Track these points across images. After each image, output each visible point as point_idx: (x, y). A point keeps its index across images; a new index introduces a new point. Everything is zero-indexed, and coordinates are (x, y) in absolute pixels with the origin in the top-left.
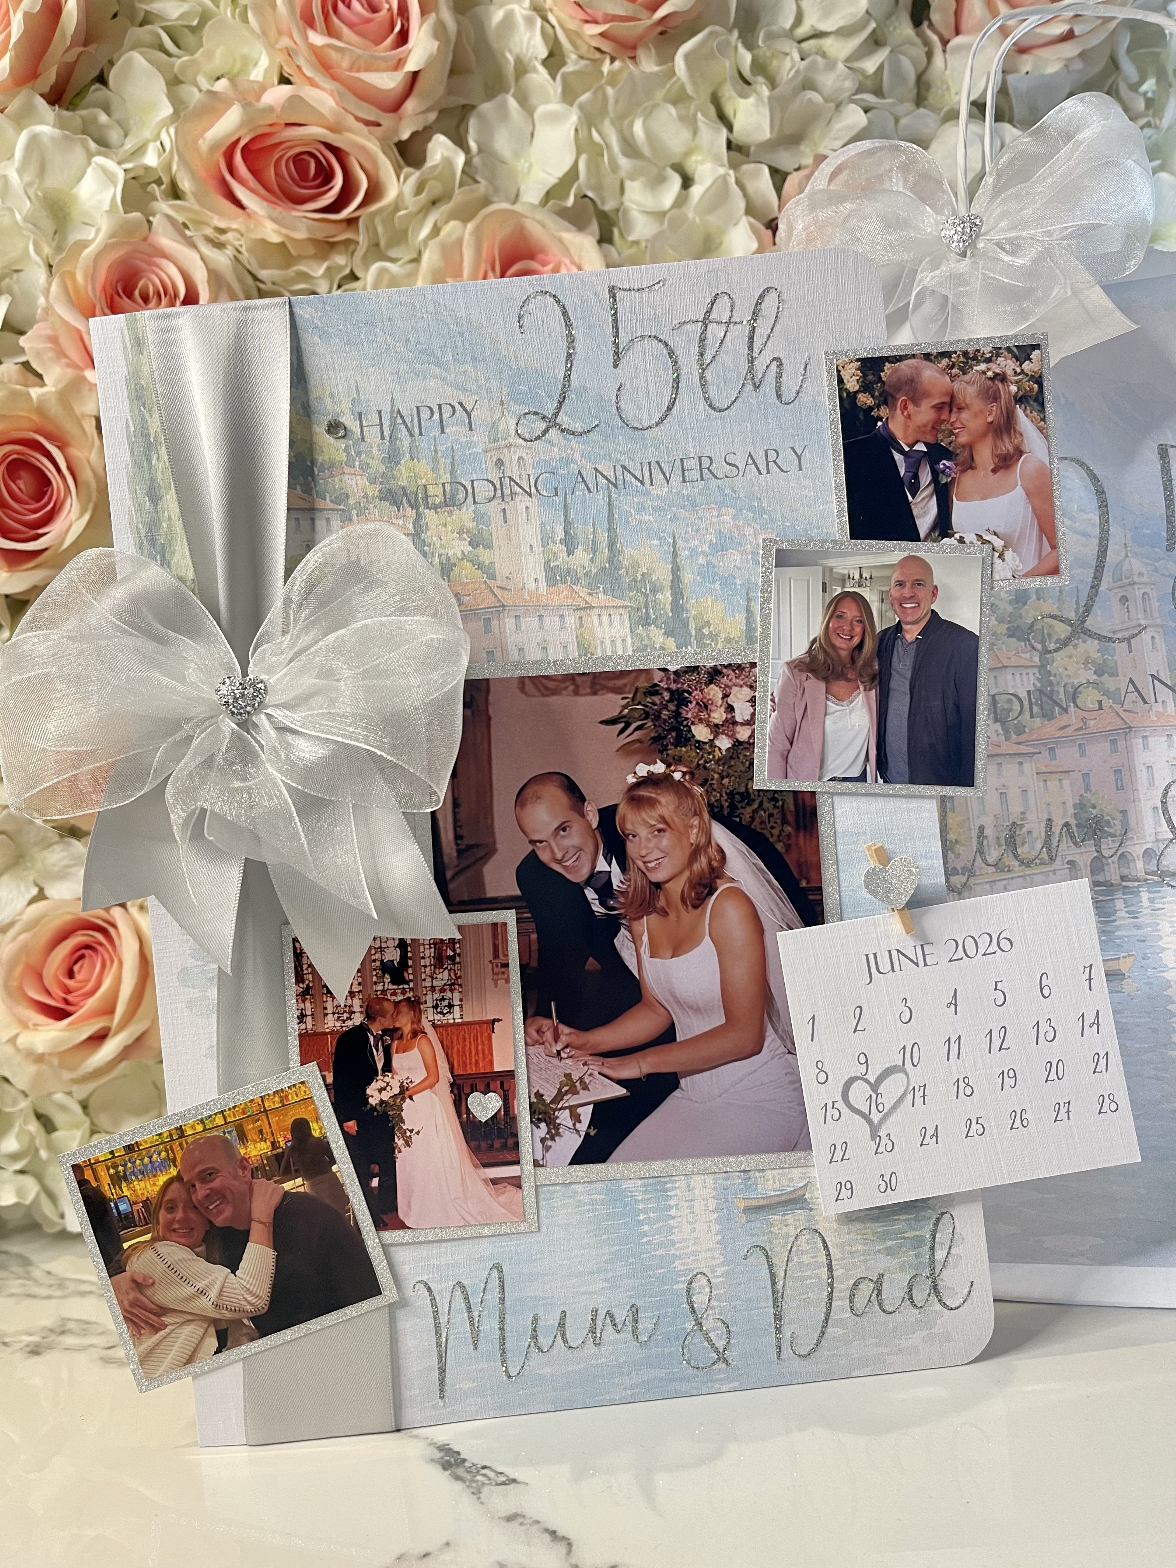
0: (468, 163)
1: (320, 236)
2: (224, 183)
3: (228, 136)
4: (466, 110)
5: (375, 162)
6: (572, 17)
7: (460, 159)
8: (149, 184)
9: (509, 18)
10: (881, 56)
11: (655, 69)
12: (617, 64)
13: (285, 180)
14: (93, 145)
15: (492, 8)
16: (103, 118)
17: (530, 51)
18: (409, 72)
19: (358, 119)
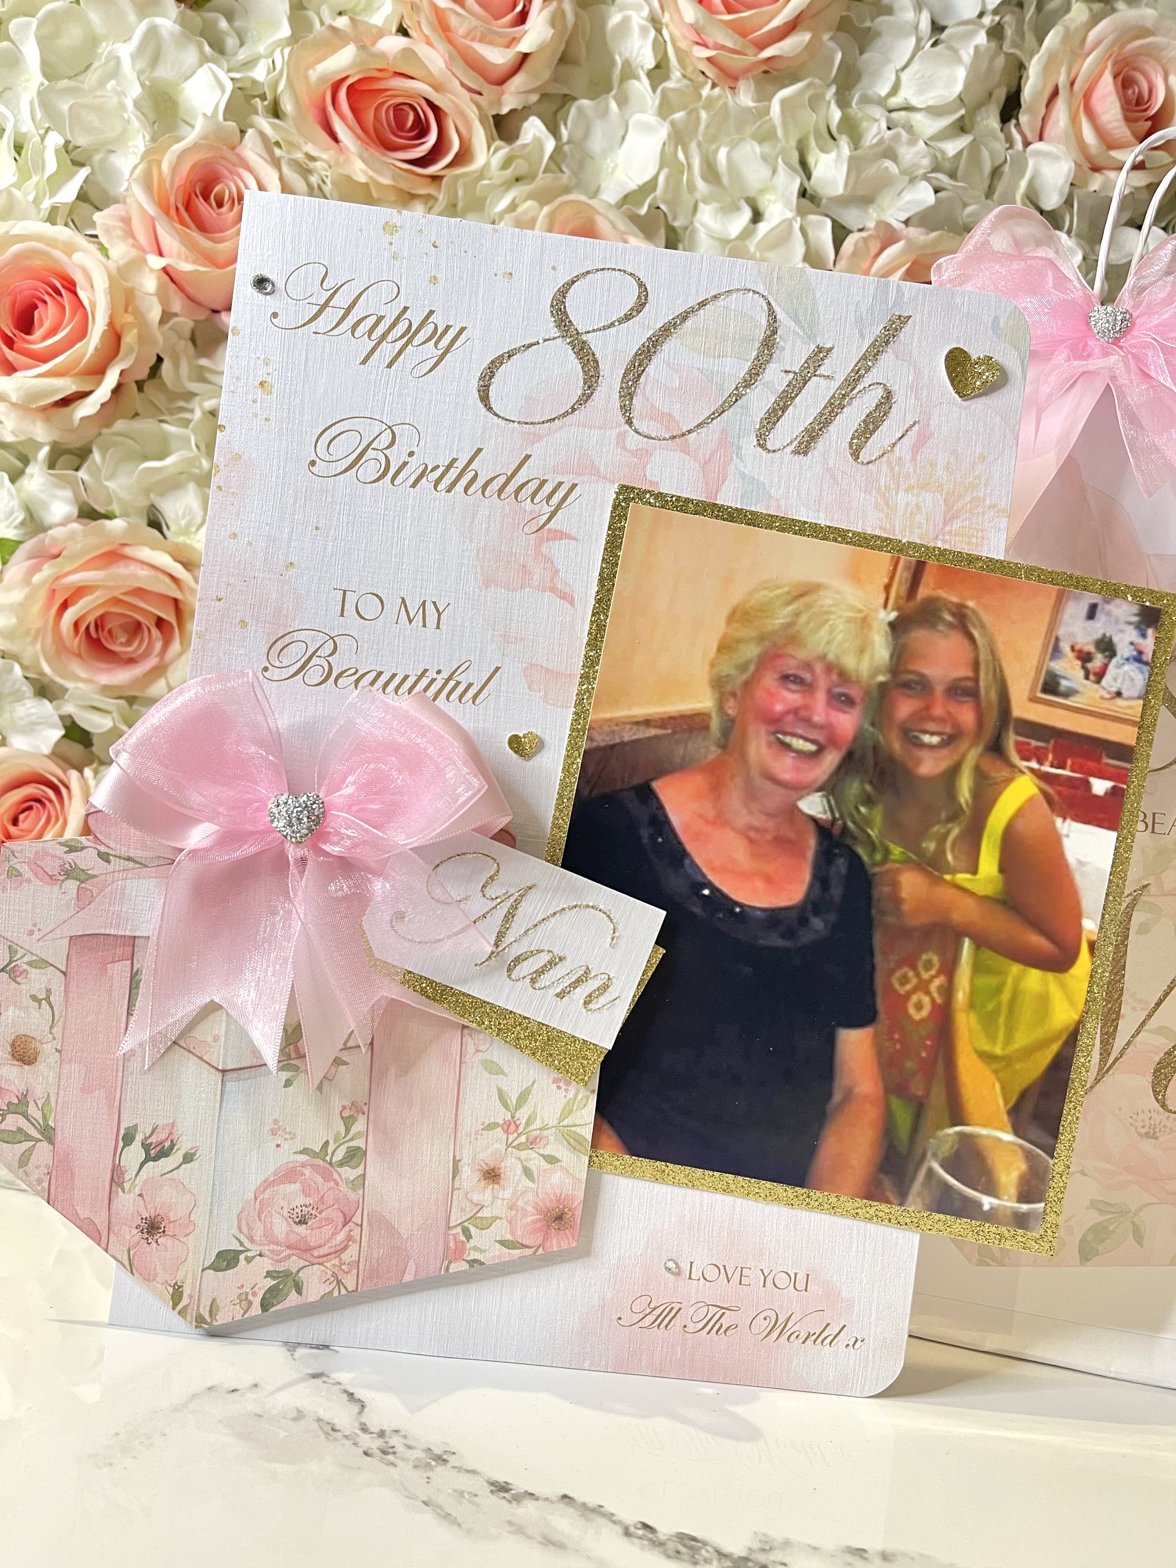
0: (558, 150)
1: (404, 186)
2: (324, 113)
3: (337, 72)
4: (567, 99)
5: (469, 127)
6: (685, 37)
7: (550, 145)
8: (254, 97)
9: (626, 21)
10: (963, 142)
11: (751, 104)
12: (717, 90)
13: (382, 125)
14: (207, 48)
15: (613, 9)
16: (223, 24)
17: (640, 59)
18: (520, 53)
19: (463, 85)
